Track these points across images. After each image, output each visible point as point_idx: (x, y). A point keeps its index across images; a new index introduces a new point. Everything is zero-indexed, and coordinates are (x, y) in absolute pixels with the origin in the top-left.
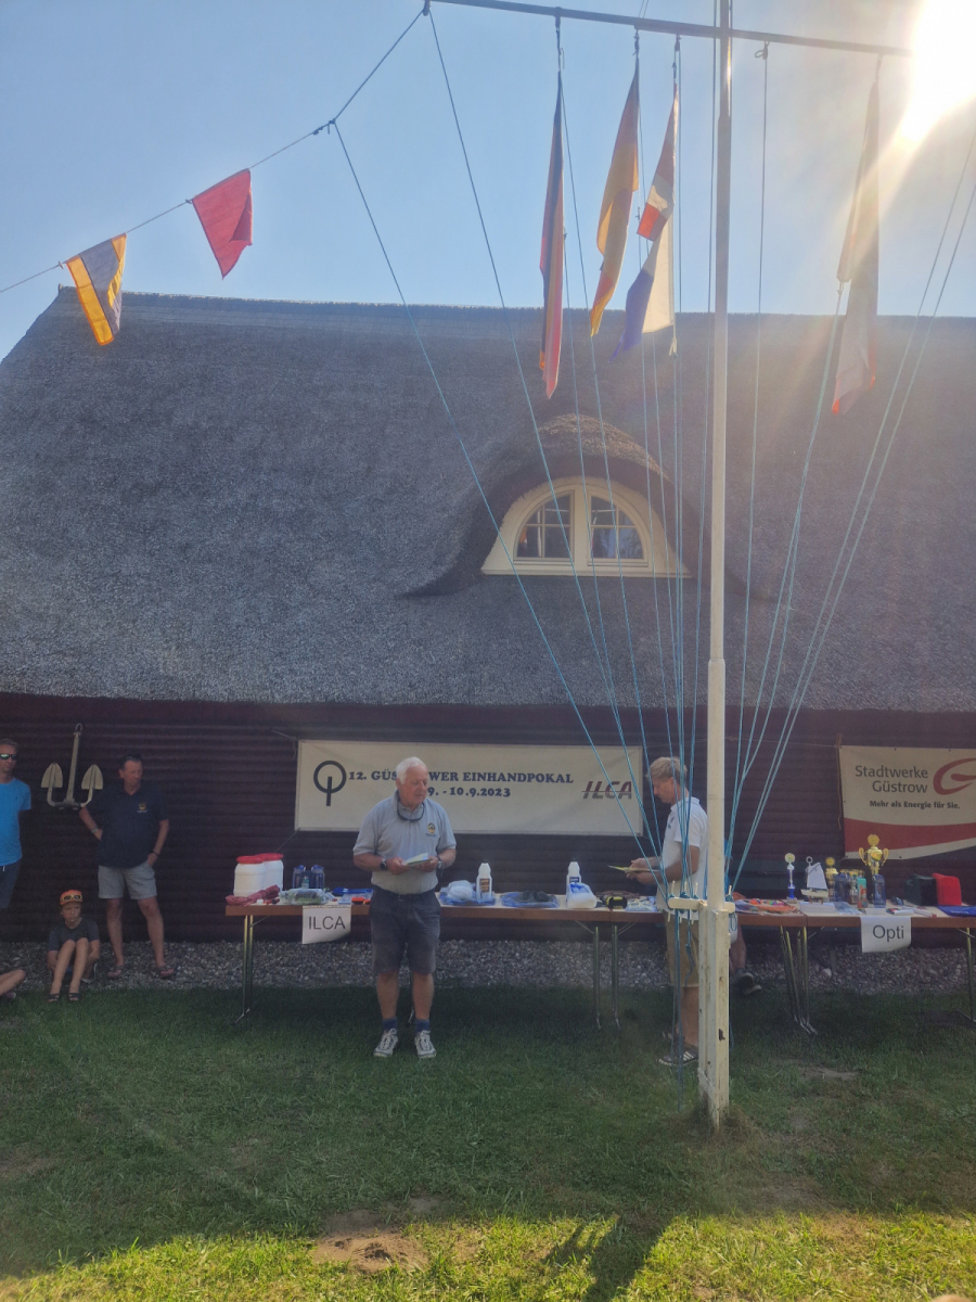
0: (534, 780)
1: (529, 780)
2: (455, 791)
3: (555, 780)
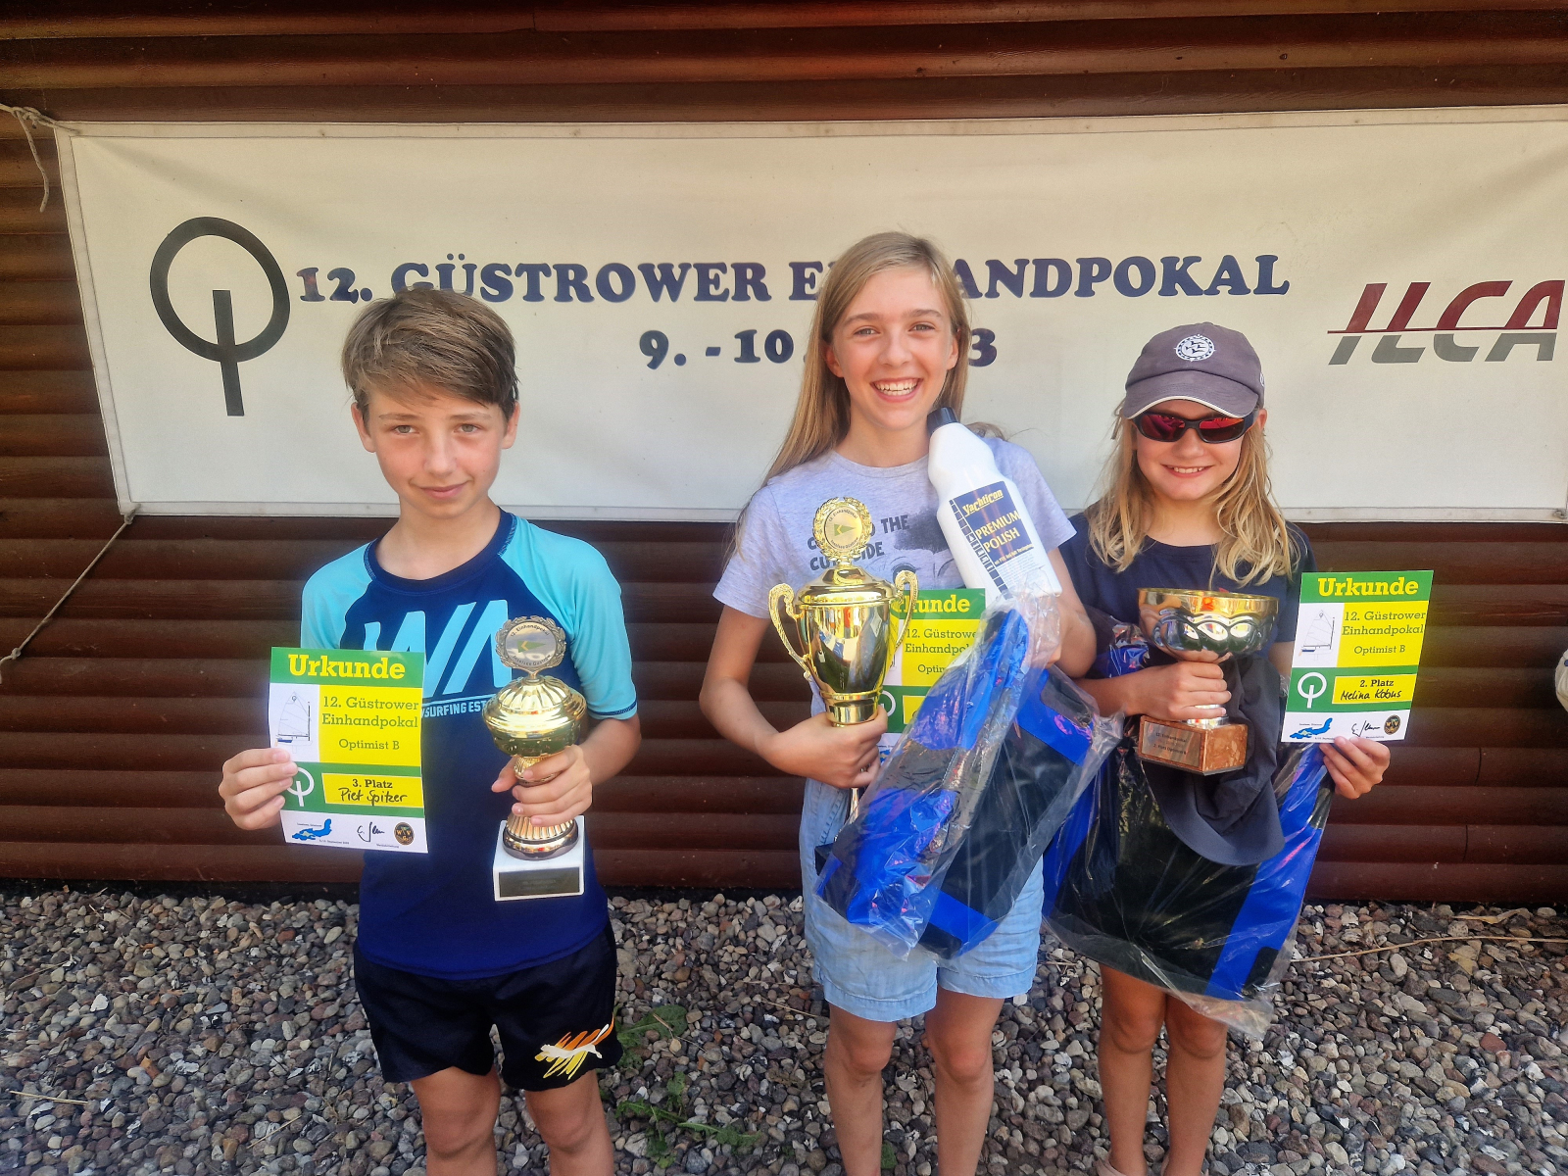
0: (1106, 288)
1: (1085, 291)
2: (759, 349)
3: (1205, 285)
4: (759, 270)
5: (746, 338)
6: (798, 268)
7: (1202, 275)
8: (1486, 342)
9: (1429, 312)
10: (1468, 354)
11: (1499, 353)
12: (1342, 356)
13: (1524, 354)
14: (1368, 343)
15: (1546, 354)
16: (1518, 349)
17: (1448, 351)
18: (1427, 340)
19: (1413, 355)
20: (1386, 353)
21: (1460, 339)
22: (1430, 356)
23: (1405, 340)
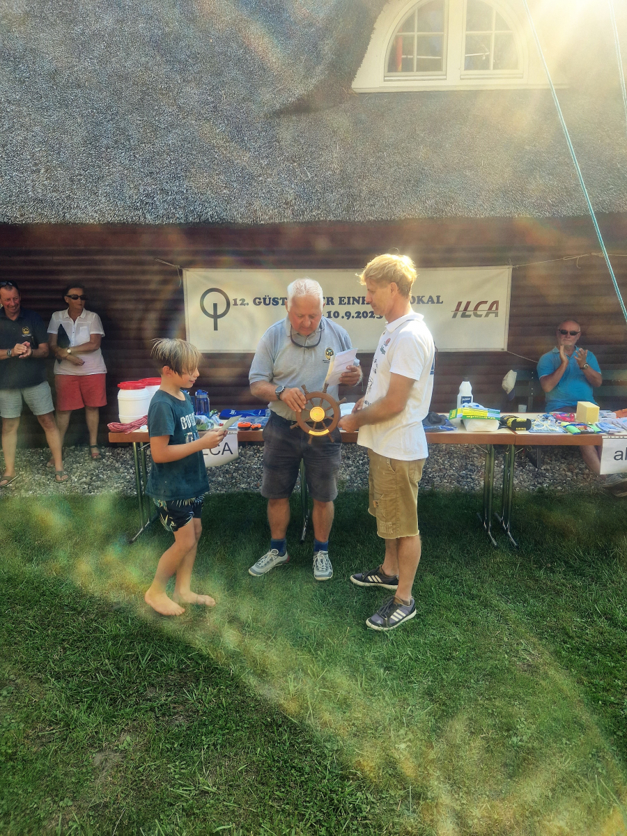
2: (332, 315)
3: (426, 302)
4: (332, 299)
5: (329, 313)
6: (340, 298)
7: (425, 300)
8: (484, 313)
9: (471, 307)
10: (480, 316)
11: (487, 315)
12: (455, 316)
13: (492, 316)
14: (460, 314)
15: (497, 316)
16: (491, 315)
17: (476, 315)
18: (471, 313)
19: (469, 316)
20: (464, 316)
21: (479, 313)
22: (473, 316)
23: (467, 313)
